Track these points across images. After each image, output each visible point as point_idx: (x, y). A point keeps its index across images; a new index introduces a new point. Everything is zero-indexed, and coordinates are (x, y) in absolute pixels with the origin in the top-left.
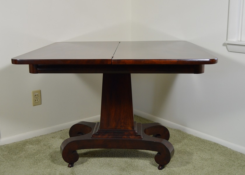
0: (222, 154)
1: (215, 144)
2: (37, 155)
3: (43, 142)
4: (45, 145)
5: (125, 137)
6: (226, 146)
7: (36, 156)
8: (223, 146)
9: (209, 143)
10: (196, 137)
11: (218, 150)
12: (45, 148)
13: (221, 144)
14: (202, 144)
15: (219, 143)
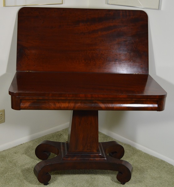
0: (168, 172)
1: (162, 162)
2: (6, 173)
3: (7, 159)
4: (11, 162)
5: (92, 159)
6: (171, 164)
7: (5, 175)
8: (169, 164)
9: (157, 160)
10: (145, 153)
11: (164, 167)
12: (11, 166)
13: (167, 162)
14: (150, 161)
15: (165, 161)
